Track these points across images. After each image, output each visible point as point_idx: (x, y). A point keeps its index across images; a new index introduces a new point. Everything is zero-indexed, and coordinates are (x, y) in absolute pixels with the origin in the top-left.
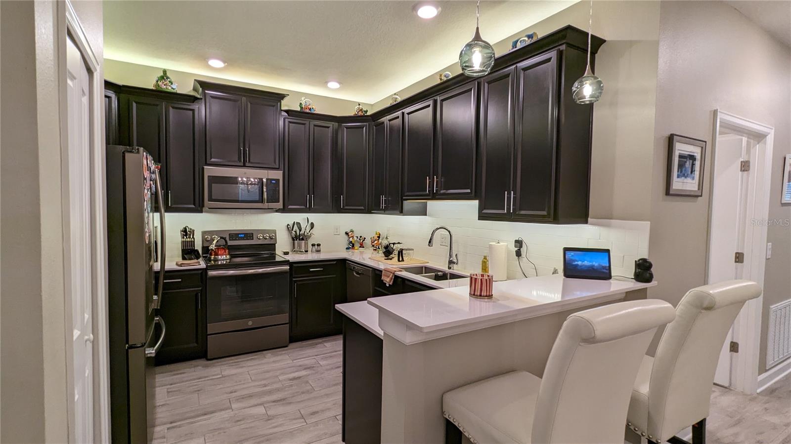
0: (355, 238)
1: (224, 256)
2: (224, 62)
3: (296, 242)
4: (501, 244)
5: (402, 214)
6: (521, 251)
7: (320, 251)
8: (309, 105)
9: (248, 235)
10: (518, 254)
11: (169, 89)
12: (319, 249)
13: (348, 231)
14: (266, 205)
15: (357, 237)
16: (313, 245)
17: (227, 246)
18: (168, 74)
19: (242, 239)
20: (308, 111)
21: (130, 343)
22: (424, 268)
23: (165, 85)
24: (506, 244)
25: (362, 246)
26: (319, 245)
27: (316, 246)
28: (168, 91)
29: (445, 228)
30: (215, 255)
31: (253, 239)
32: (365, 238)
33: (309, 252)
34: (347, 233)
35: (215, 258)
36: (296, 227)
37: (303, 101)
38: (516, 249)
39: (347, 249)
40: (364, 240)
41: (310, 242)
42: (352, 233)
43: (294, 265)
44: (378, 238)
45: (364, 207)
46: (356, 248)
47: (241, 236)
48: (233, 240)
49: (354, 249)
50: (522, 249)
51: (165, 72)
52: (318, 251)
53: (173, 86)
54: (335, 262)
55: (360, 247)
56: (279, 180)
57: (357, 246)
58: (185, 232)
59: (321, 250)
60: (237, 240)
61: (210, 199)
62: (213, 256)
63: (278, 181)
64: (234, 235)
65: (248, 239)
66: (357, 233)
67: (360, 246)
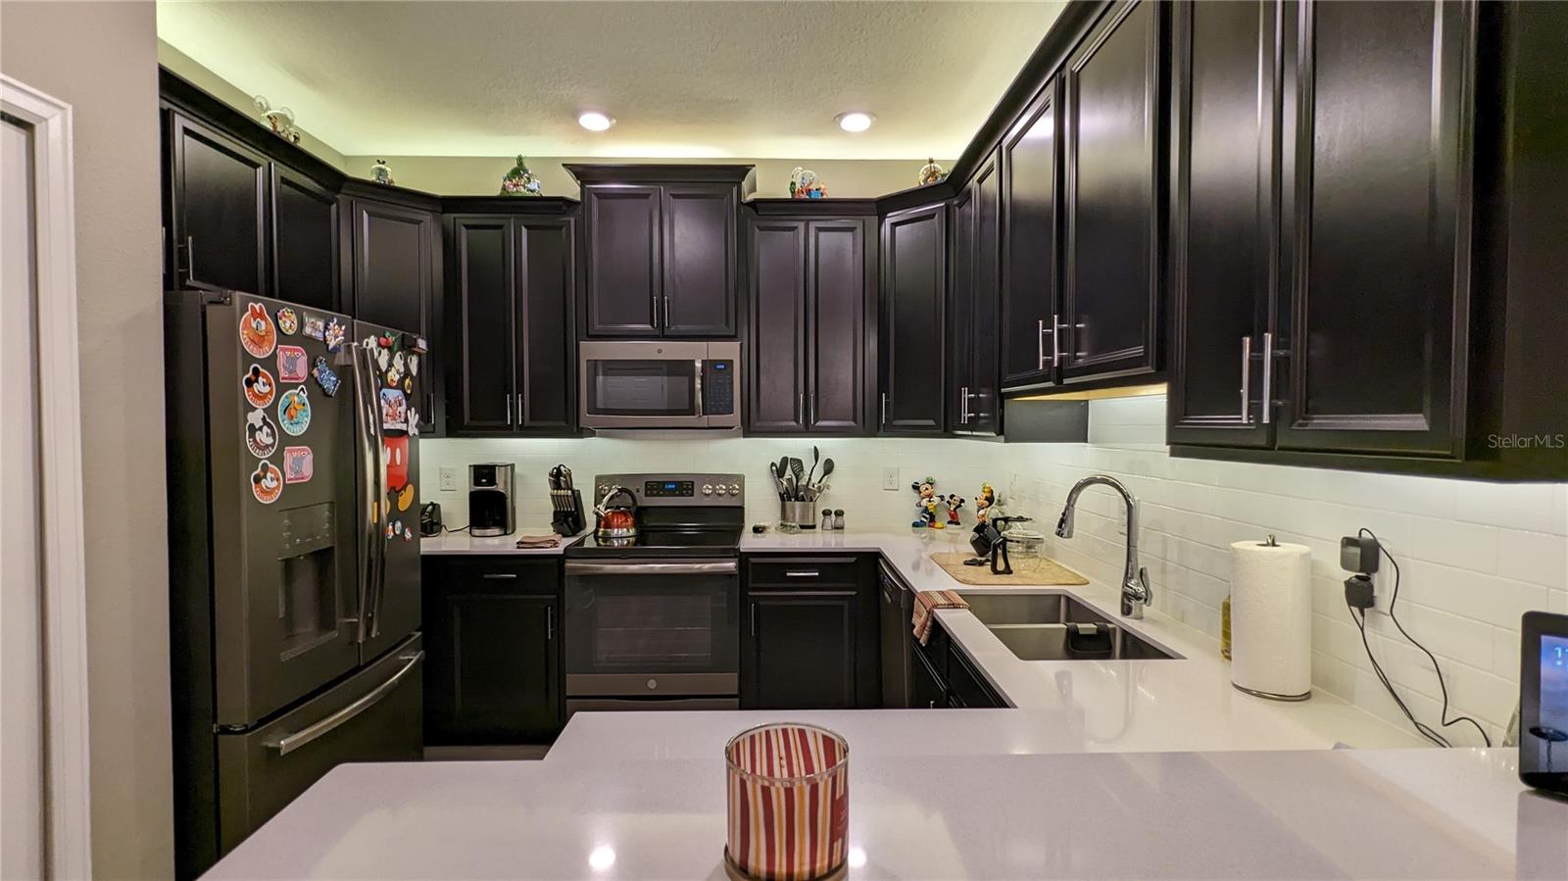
0: (936, 500)
1: (625, 530)
2: (609, 116)
3: (788, 503)
4: (1285, 548)
5: (1002, 438)
6: (1371, 588)
7: (842, 528)
8: (811, 183)
9: (684, 485)
10: (1360, 595)
11: (524, 192)
12: (839, 522)
13: (921, 480)
14: (705, 420)
15: (942, 498)
16: (826, 513)
17: (633, 510)
18: (526, 165)
19: (671, 493)
20: (804, 196)
21: (220, 721)
22: (1063, 600)
23: (515, 185)
24: (1305, 549)
25: (954, 521)
26: (839, 514)
27: (833, 515)
28: (520, 195)
29: (1113, 485)
30: (606, 526)
31: (692, 495)
32: (962, 501)
33: (819, 528)
34: (916, 487)
35: (605, 533)
36: (789, 473)
37: (799, 176)
38: (1350, 575)
39: (915, 525)
40: (960, 506)
41: (821, 507)
42: (928, 486)
43: (753, 560)
44: (987, 503)
45: (934, 420)
46: (938, 524)
47: (670, 486)
48: (652, 495)
49: (933, 527)
50: (1375, 578)
51: (520, 159)
52: (839, 528)
53: (533, 186)
54: (853, 560)
55: (949, 523)
56: (732, 361)
57: (943, 518)
58: (559, 478)
59: (846, 527)
60: (661, 496)
61: (594, 410)
62: (602, 529)
63: (729, 363)
64: (656, 485)
65: (683, 495)
66: (944, 488)
67: (949, 519)
